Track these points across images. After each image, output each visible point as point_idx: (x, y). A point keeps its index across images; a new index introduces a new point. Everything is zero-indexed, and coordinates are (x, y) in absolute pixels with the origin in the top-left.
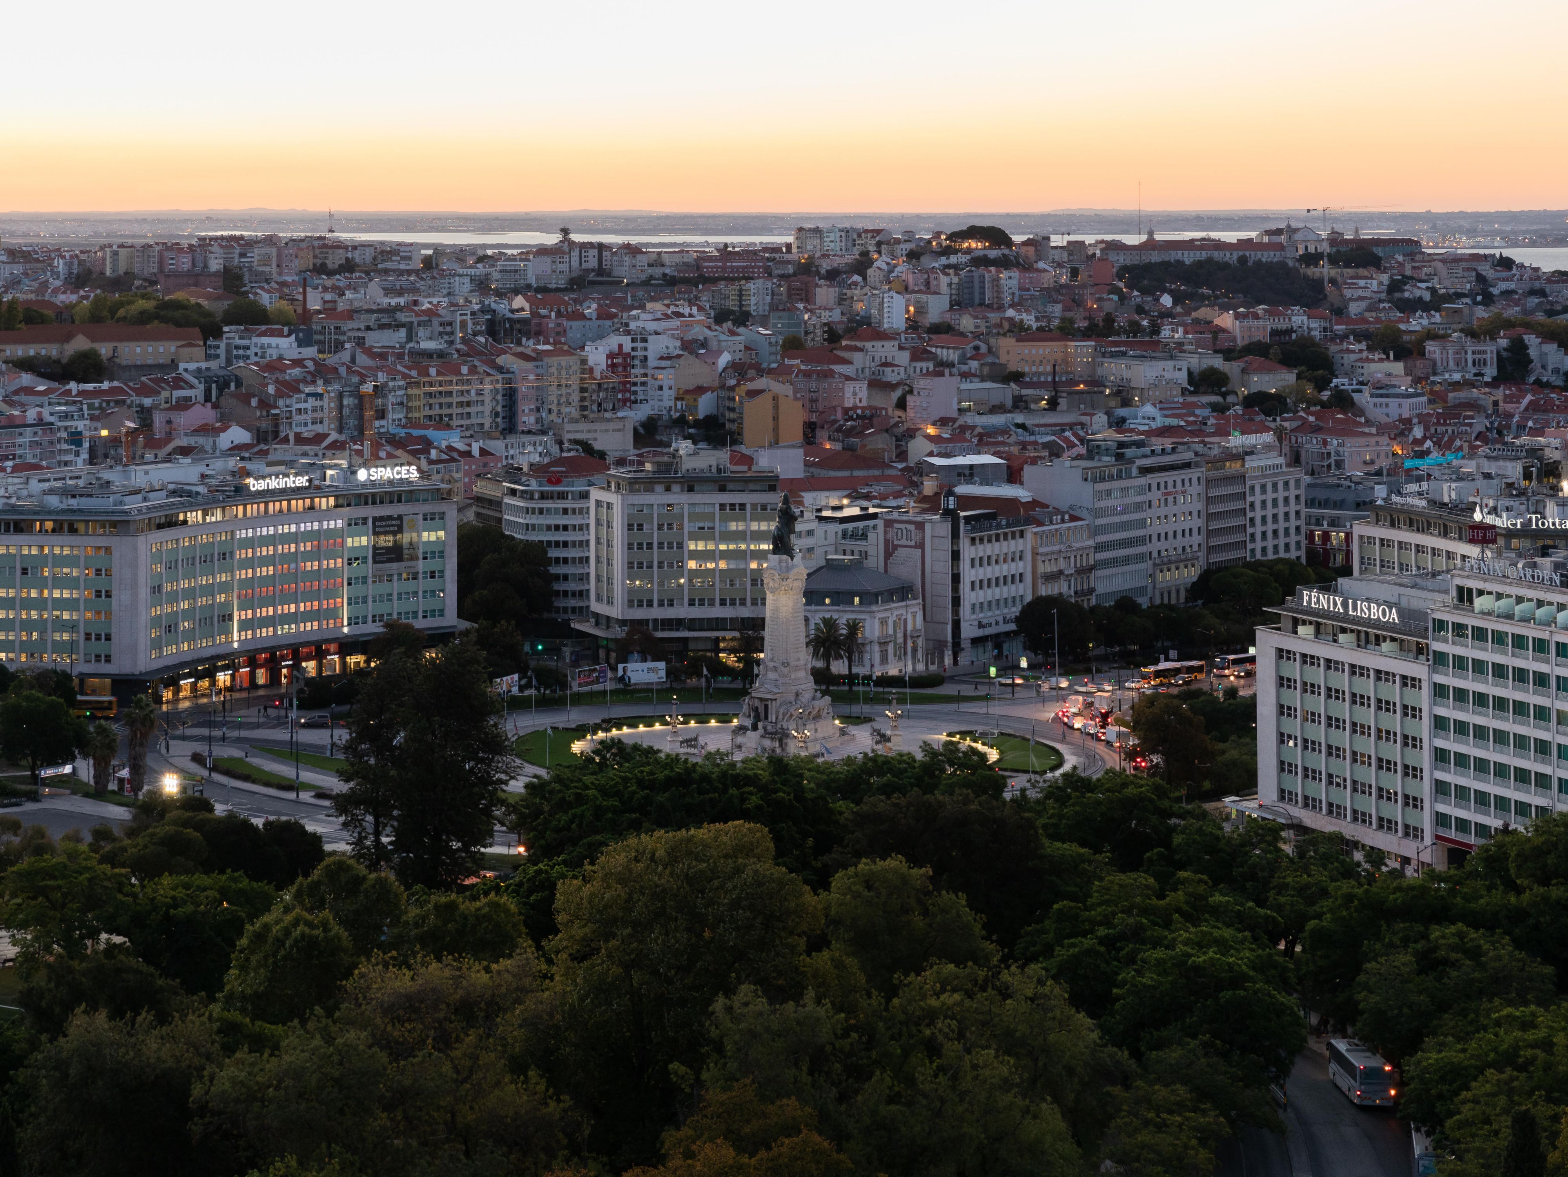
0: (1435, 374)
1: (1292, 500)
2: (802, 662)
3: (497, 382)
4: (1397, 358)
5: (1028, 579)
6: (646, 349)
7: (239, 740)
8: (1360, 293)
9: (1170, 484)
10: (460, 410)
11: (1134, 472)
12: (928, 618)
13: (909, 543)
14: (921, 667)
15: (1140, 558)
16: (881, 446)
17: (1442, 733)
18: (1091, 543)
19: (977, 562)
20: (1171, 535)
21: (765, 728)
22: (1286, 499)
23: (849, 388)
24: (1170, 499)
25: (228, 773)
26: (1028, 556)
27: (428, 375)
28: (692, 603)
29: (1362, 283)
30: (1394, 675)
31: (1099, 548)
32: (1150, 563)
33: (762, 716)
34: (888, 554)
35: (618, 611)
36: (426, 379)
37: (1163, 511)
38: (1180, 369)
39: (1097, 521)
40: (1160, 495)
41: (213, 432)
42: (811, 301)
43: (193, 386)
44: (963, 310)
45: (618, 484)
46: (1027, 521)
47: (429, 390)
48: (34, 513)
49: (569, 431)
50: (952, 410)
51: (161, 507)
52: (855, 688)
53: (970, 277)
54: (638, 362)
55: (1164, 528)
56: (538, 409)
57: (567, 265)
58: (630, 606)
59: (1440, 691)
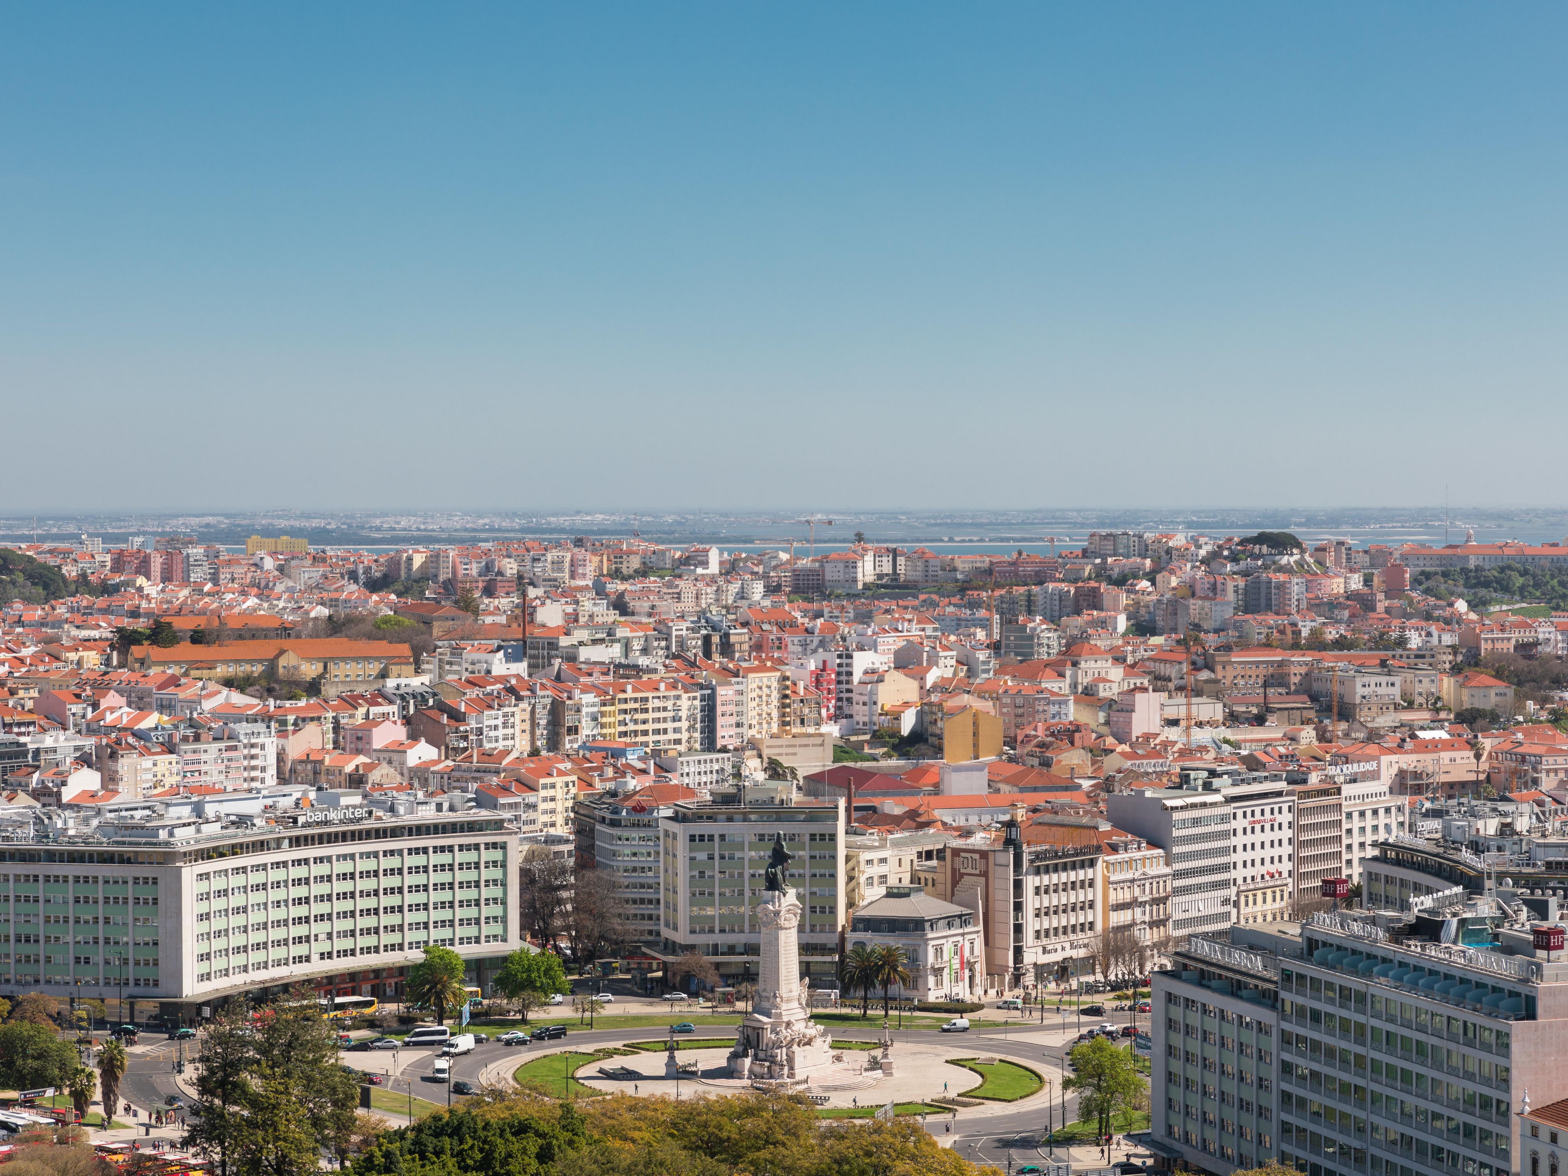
2: (794, 995)
3: (695, 698)
5: (1099, 906)
6: (851, 665)
9: (1258, 812)
10: (655, 726)
11: (1219, 799)
12: (989, 943)
13: (974, 872)
15: (1225, 884)
16: (1075, 762)
17: (1287, 1077)
18: (1167, 870)
19: (1042, 890)
20: (1258, 862)
21: (755, 1054)
24: (1258, 827)
26: (1098, 884)
27: (624, 692)
30: (1252, 1021)
31: (1178, 875)
32: (1234, 890)
33: (754, 1043)
34: (955, 883)
35: (681, 936)
36: (621, 696)
37: (1249, 839)
38: (1393, 685)
39: (1176, 850)
40: (1245, 823)
41: (401, 748)
42: (1098, 607)
43: (391, 702)
44: (1248, 617)
45: (684, 814)
46: (1098, 849)
47: (624, 706)
48: (87, 844)
49: (768, 747)
50: (1154, 726)
51: (210, 839)
52: (891, 1012)
53: (1257, 582)
54: (844, 678)
55: (1249, 855)
56: (738, 725)
57: (860, 570)
58: (693, 932)
59: (1285, 1038)
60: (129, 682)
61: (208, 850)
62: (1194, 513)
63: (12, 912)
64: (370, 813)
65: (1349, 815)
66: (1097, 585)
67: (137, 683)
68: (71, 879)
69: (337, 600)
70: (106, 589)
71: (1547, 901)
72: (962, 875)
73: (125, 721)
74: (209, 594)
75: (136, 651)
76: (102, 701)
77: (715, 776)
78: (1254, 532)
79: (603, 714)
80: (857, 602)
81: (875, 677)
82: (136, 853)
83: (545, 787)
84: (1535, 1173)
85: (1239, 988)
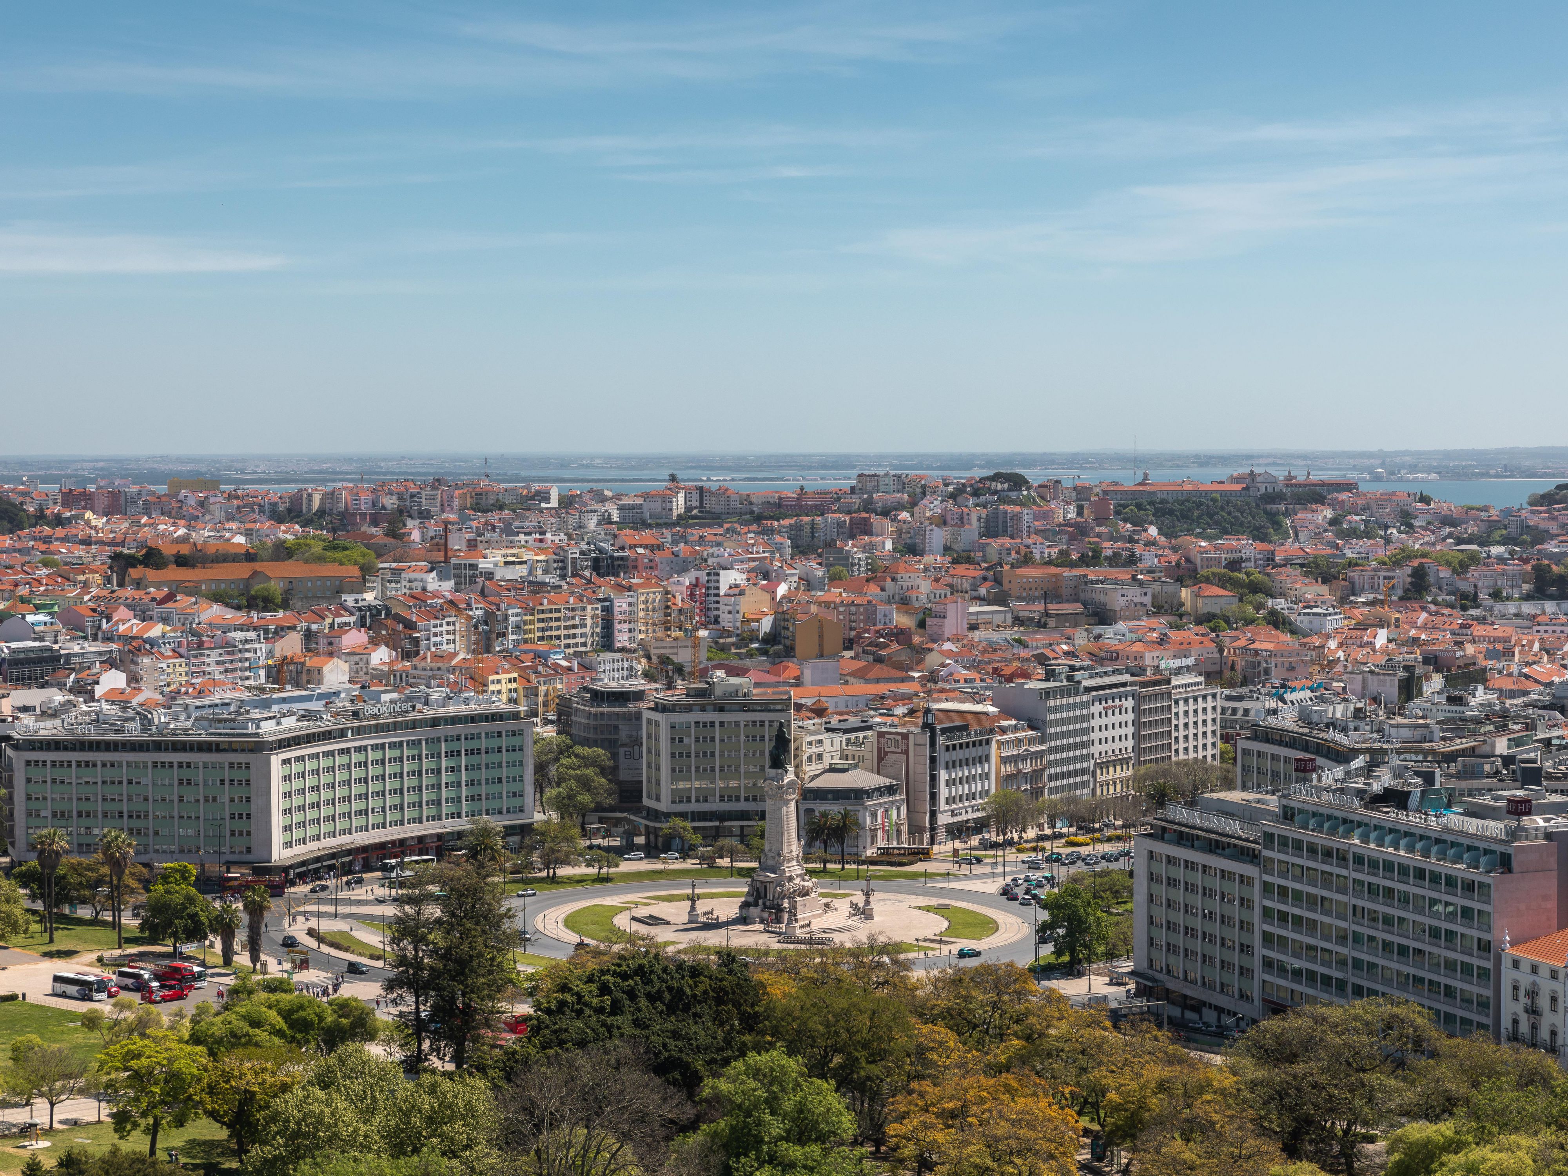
0: (1354, 594)
1: (1209, 710)
2: (794, 854)
3: (597, 609)
4: (1324, 581)
5: (993, 776)
6: (718, 581)
7: (350, 916)
9: (1110, 700)
10: (566, 632)
11: (1081, 690)
12: (911, 809)
13: (896, 750)
15: (1085, 758)
16: (904, 658)
17: (1269, 920)
18: (1044, 747)
19: (951, 764)
20: (1110, 739)
21: (764, 904)
22: (1204, 710)
23: (882, 611)
24: (1110, 712)
25: (332, 945)
26: (993, 758)
27: (541, 604)
28: (722, 799)
30: (1234, 874)
31: (1051, 751)
32: (1092, 762)
33: (762, 894)
34: (880, 759)
35: (664, 805)
36: (540, 608)
37: (1103, 721)
38: (1145, 594)
39: (1050, 731)
40: (1100, 708)
41: (366, 651)
42: (869, 533)
43: (352, 614)
44: (990, 540)
45: (664, 705)
46: (992, 731)
47: (541, 616)
48: (188, 735)
49: (655, 648)
51: (290, 730)
52: (846, 866)
53: (996, 514)
54: (712, 592)
55: (1104, 734)
56: (630, 631)
57: (675, 504)
58: (673, 802)
59: (1267, 888)
60: (134, 599)
61: (289, 739)
63: (125, 793)
64: (414, 707)
65: (1177, 702)
66: (867, 515)
67: (141, 599)
68: (175, 765)
69: (252, 530)
70: (59, 521)
71: (1434, 773)
72: (886, 753)
73: (135, 630)
74: (145, 525)
75: (134, 573)
76: (114, 615)
77: (626, 673)
78: (991, 473)
79: (525, 623)
80: (674, 530)
81: (737, 591)
82: (231, 742)
83: (493, 682)
84: (1516, 998)
85: (1217, 847)
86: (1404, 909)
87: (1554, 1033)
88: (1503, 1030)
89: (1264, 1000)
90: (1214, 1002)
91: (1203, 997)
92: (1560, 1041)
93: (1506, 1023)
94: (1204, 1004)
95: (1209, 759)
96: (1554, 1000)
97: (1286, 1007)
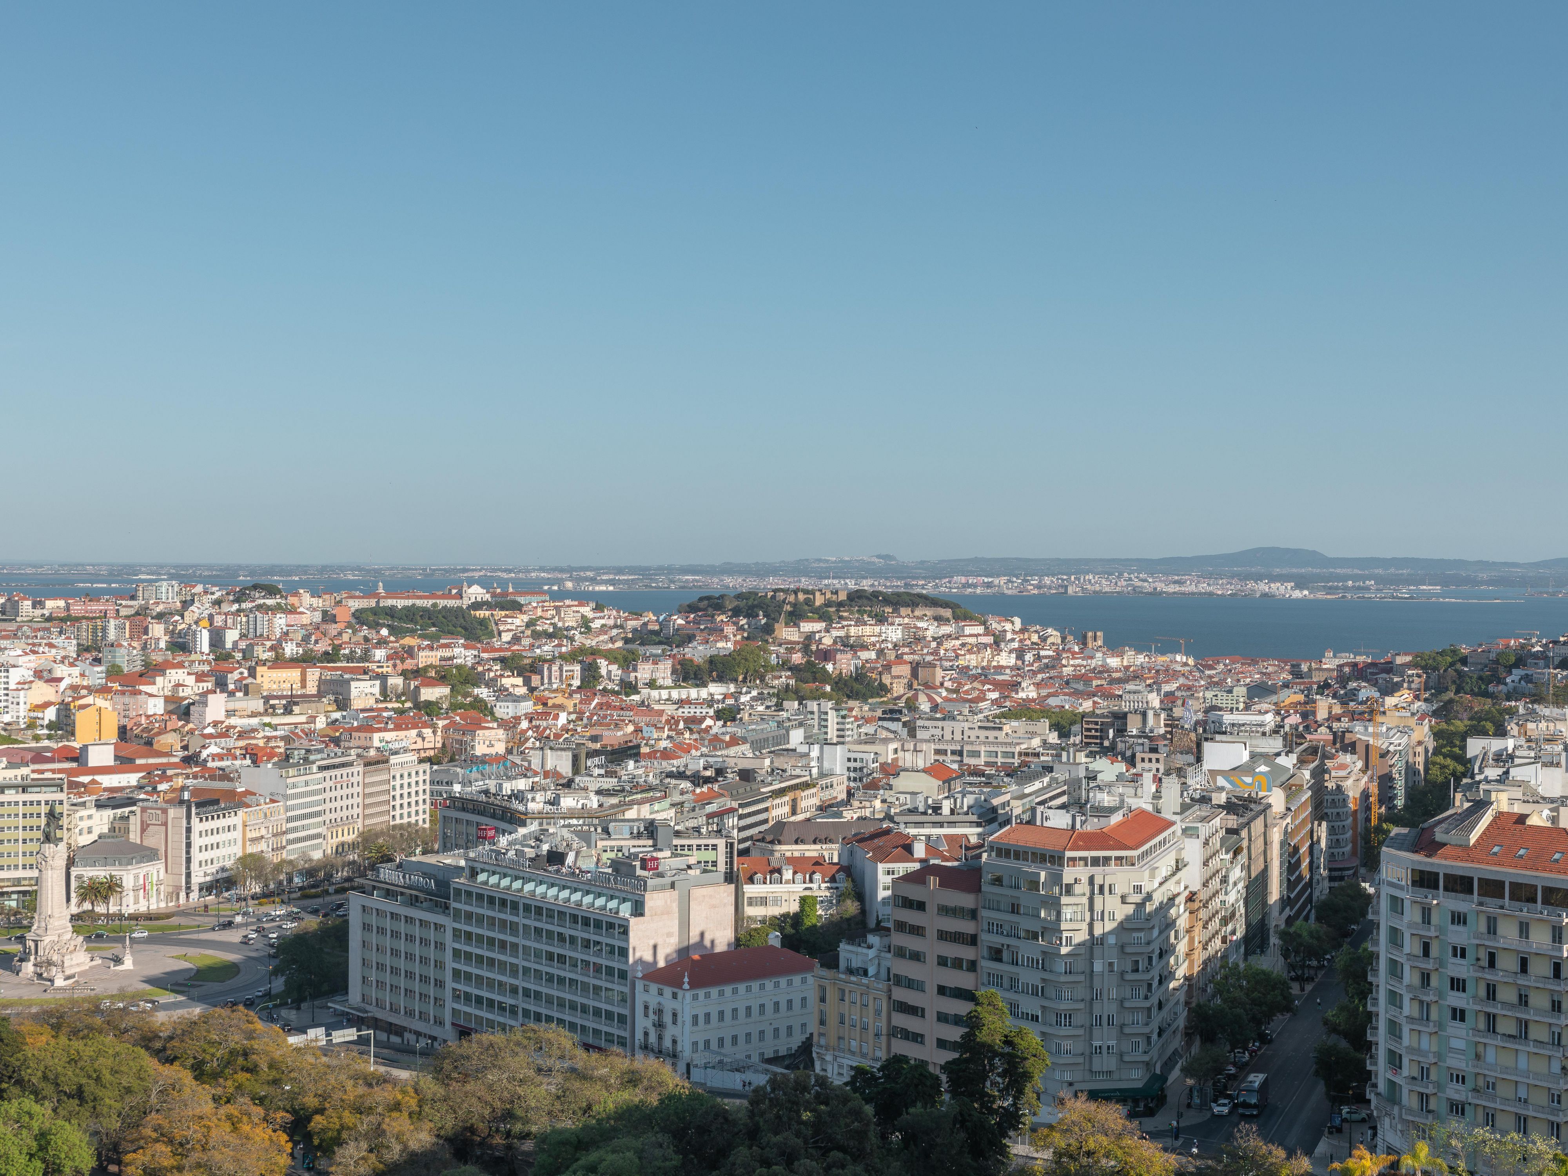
1: (421, 783)
4: (519, 675)
5: (240, 842)
8: (509, 627)
9: (339, 776)
11: (315, 768)
12: (169, 872)
13: (157, 823)
14: (163, 905)
15: (317, 825)
16: (171, 741)
17: (457, 959)
18: (283, 817)
19: (204, 833)
20: (339, 809)
22: (417, 782)
23: (151, 701)
24: (339, 786)
26: (240, 827)
29: (510, 620)
30: (430, 923)
31: (288, 820)
32: (324, 827)
33: (34, 951)
37: (333, 794)
39: (290, 802)
40: (331, 784)
46: (240, 804)
50: (221, 716)
55: (334, 805)
59: (456, 933)
62: (175, 567)
65: (394, 777)
72: (147, 826)
81: (23, 686)
84: (646, 1015)
85: (417, 901)
86: (562, 947)
87: (674, 1042)
88: (637, 1042)
89: (453, 1024)
90: (413, 1027)
91: (405, 1024)
92: (679, 1048)
93: (639, 1036)
94: (405, 1029)
95: (421, 823)
96: (675, 1015)
97: (471, 1029)
